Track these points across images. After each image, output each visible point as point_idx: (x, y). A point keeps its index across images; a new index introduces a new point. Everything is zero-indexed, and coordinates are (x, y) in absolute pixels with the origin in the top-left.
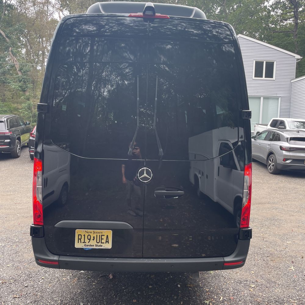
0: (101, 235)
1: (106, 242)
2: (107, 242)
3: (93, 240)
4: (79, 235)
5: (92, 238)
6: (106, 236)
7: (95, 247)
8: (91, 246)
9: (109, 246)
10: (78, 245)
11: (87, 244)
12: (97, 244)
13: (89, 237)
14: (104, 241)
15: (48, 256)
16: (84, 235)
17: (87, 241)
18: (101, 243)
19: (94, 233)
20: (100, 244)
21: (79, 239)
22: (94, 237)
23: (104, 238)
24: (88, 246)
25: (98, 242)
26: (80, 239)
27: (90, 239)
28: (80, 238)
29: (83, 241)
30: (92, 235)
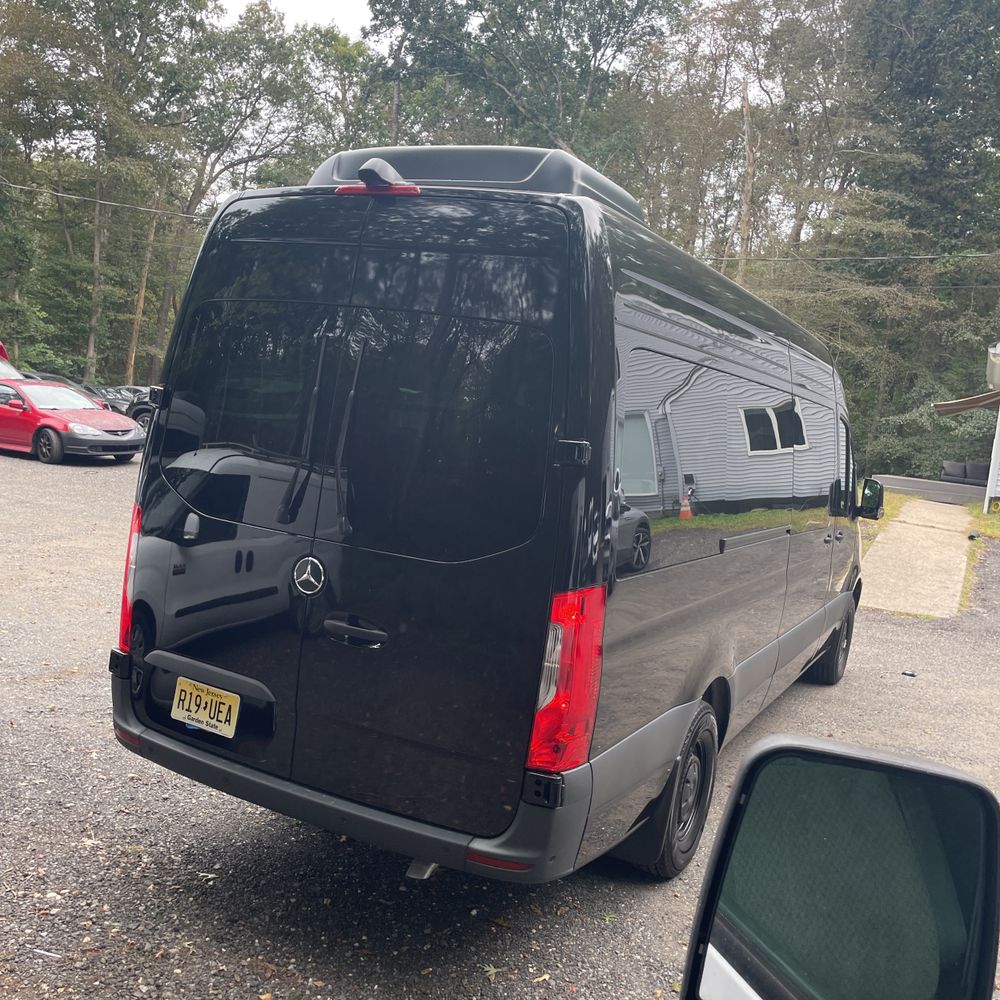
0: (219, 700)
1: (226, 720)
2: (228, 721)
3: (205, 708)
4: (182, 690)
5: (203, 705)
6: (227, 707)
7: (203, 727)
8: (199, 721)
9: (230, 731)
10: (177, 714)
11: (193, 715)
12: (210, 720)
13: (198, 701)
14: (222, 717)
15: (128, 724)
16: (191, 694)
17: (194, 708)
18: (217, 720)
19: (208, 692)
20: (214, 722)
21: (180, 700)
22: (206, 703)
23: (224, 709)
24: (193, 719)
25: (212, 715)
26: (183, 701)
27: (199, 706)
28: (183, 698)
29: (186, 707)
30: (206, 698)
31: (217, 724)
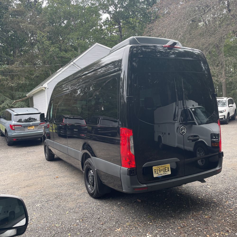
0: (165, 167)
1: (168, 171)
3: (162, 171)
4: (155, 170)
5: (161, 170)
6: (167, 168)
7: (163, 175)
8: (161, 174)
9: (169, 173)
10: (155, 175)
12: (164, 173)
13: (160, 170)
14: (167, 171)
15: (141, 185)
16: (157, 169)
17: (159, 172)
18: (166, 172)
19: (162, 167)
21: (155, 172)
22: (162, 169)
23: (167, 169)
24: (160, 175)
25: (164, 171)
26: (156, 172)
27: (160, 171)
28: (155, 171)
29: (157, 173)
30: (161, 168)
31: (166, 173)
